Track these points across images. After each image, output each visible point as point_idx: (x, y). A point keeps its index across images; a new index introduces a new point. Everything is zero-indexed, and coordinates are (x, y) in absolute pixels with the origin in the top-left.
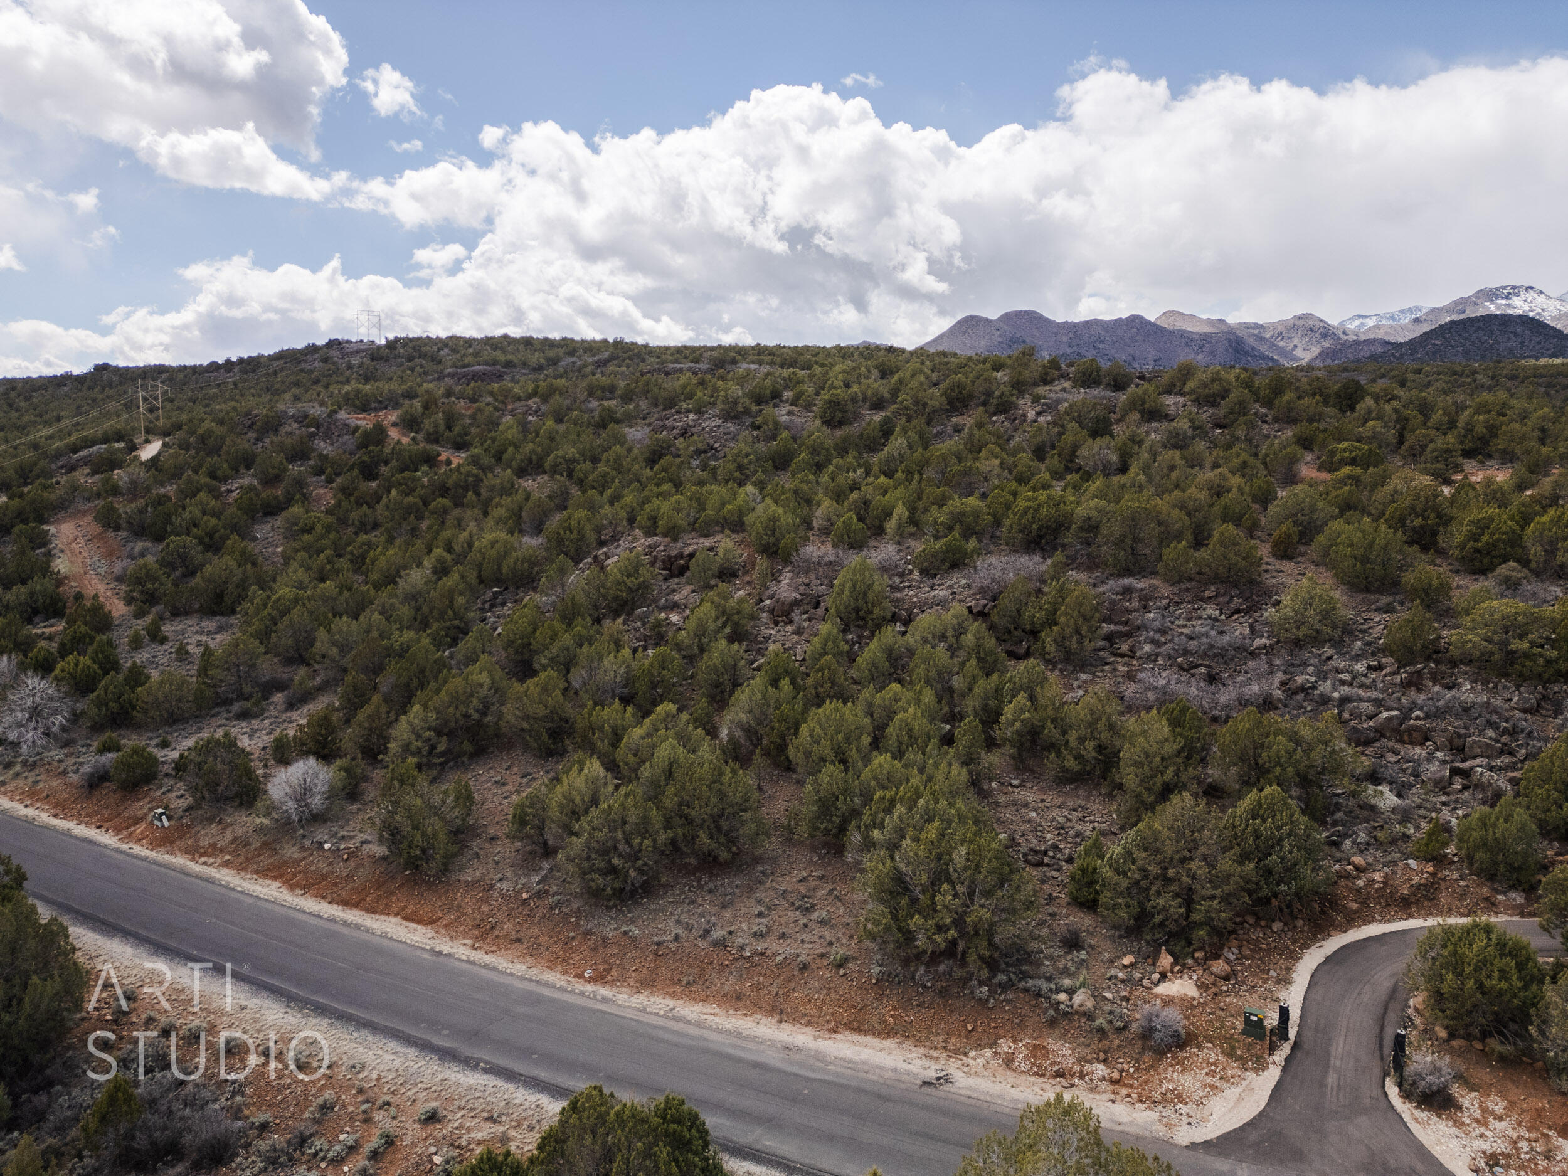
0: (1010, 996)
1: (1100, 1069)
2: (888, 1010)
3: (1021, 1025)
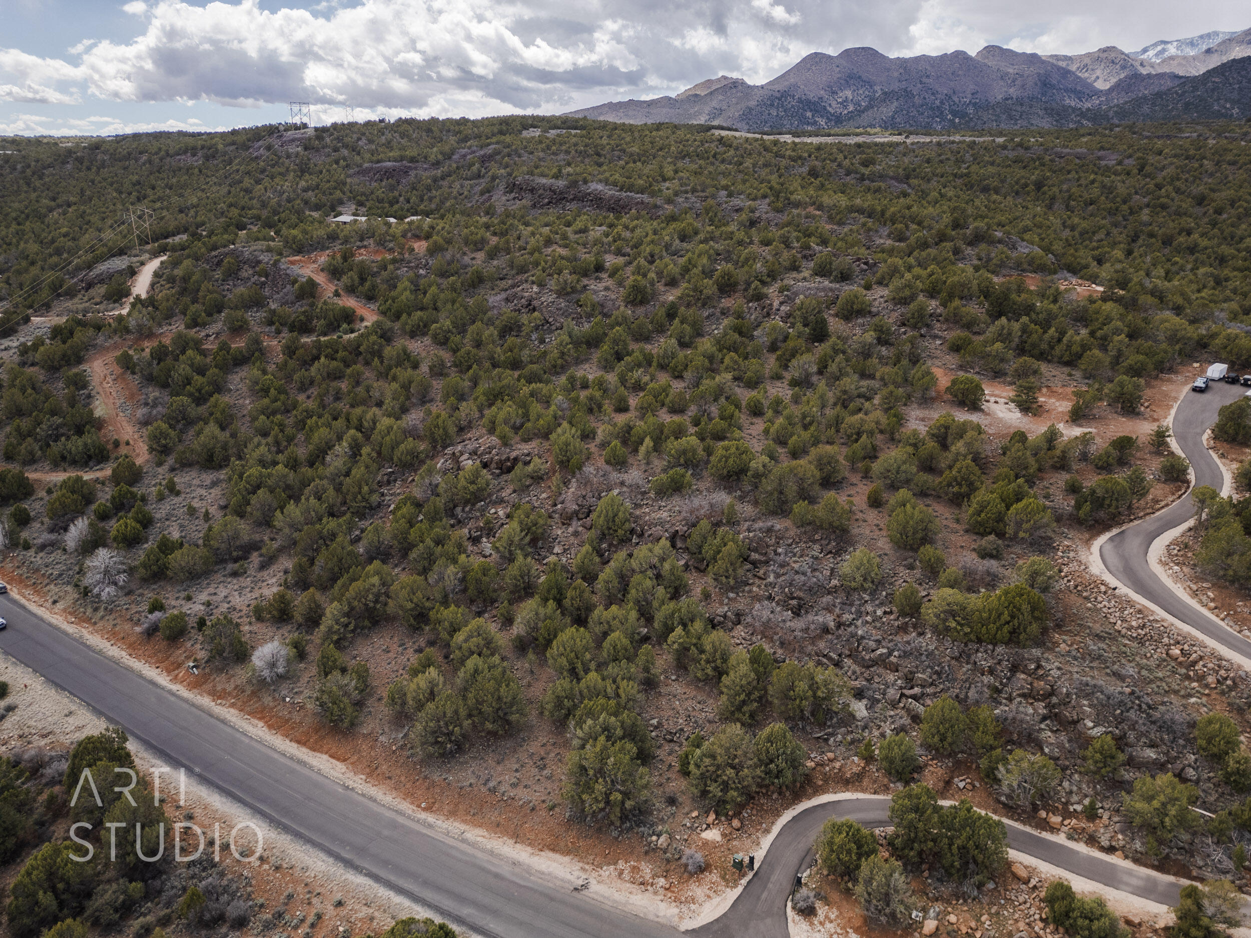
0: (630, 835)
1: (662, 881)
2: (570, 838)
3: (632, 853)
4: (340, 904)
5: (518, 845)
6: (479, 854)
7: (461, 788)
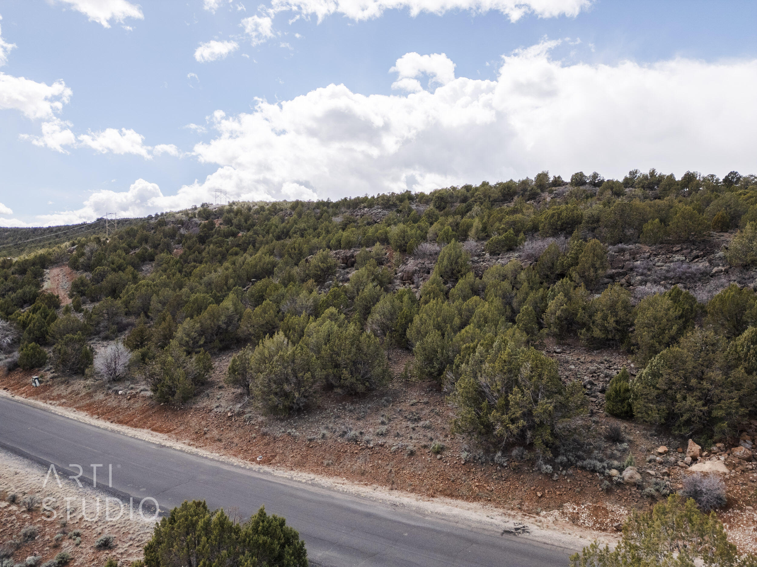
0: (570, 471)
2: (474, 482)
3: (582, 492)
4: (106, 545)
5: (395, 492)
6: (339, 496)
7: (310, 440)
